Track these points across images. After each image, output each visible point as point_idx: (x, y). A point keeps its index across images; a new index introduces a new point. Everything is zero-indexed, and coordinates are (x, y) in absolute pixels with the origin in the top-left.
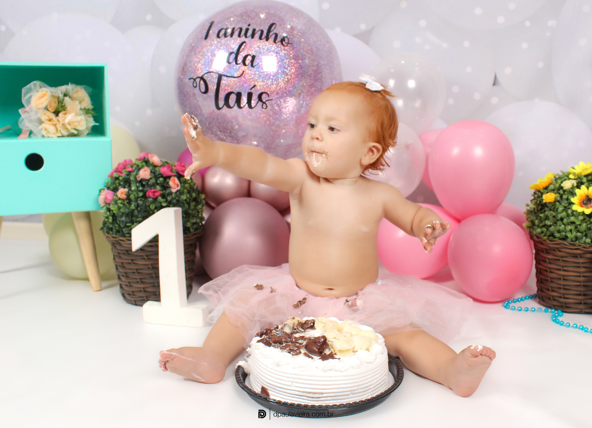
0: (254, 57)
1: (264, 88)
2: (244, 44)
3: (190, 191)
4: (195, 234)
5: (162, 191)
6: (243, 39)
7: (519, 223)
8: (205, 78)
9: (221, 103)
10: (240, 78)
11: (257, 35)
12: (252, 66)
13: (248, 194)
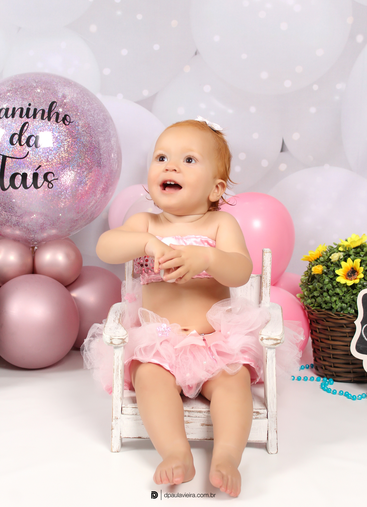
0: (37, 138)
1: (49, 168)
2: (27, 125)
6: (25, 119)
9: (7, 183)
11: (39, 115)
13: (33, 270)
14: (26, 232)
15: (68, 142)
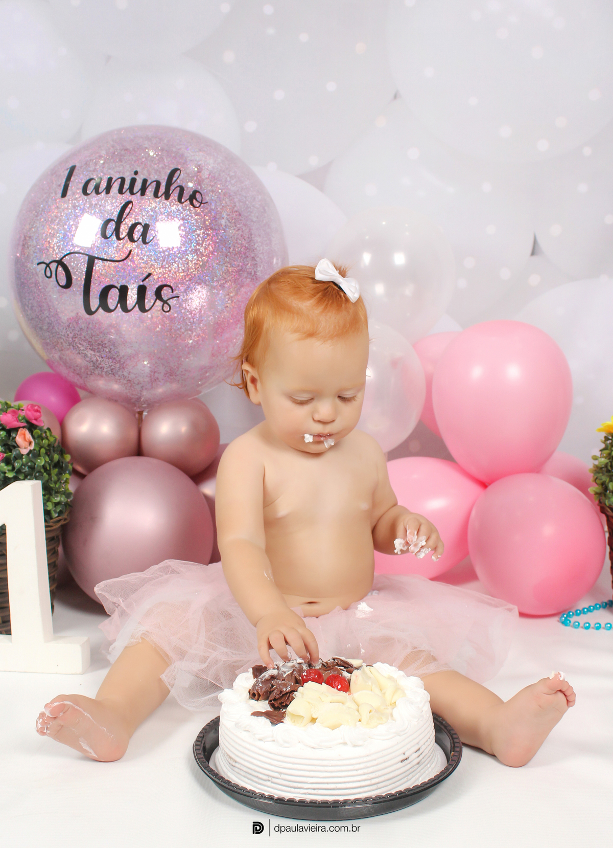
0: (146, 227)
1: (165, 278)
2: (130, 206)
3: (49, 450)
4: (60, 521)
5: (5, 452)
6: (127, 196)
7: (581, 486)
8: (65, 261)
9: (95, 302)
10: (125, 262)
11: (150, 191)
12: (144, 242)
13: (139, 451)
14: (126, 385)
15: (197, 234)
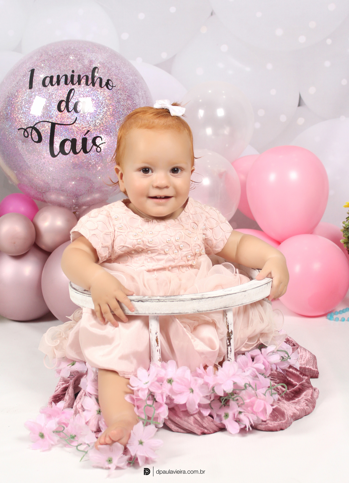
2: (73, 92)
6: (70, 86)
8: (38, 127)
9: (57, 150)
10: (74, 125)
11: (83, 81)
15: (112, 106)
